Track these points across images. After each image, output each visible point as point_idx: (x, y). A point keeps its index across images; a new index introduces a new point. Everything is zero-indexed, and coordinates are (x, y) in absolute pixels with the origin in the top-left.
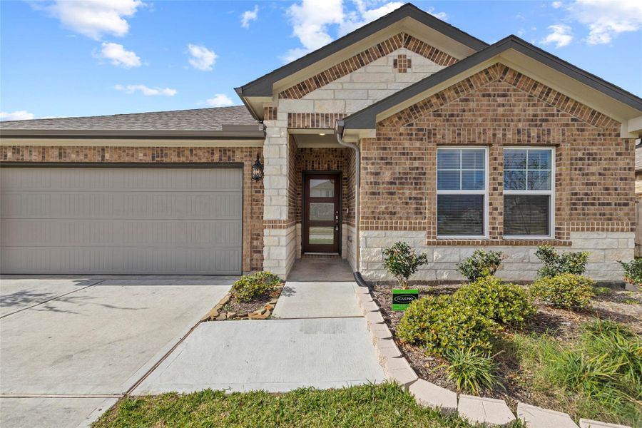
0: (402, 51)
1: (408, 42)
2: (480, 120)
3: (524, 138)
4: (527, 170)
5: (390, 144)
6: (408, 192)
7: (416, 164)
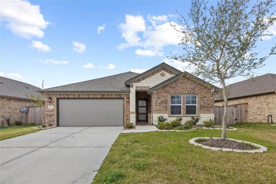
0: (163, 72)
1: (164, 70)
2: (180, 89)
3: (190, 93)
4: (191, 100)
5: (160, 94)
6: (164, 105)
7: (166, 98)
